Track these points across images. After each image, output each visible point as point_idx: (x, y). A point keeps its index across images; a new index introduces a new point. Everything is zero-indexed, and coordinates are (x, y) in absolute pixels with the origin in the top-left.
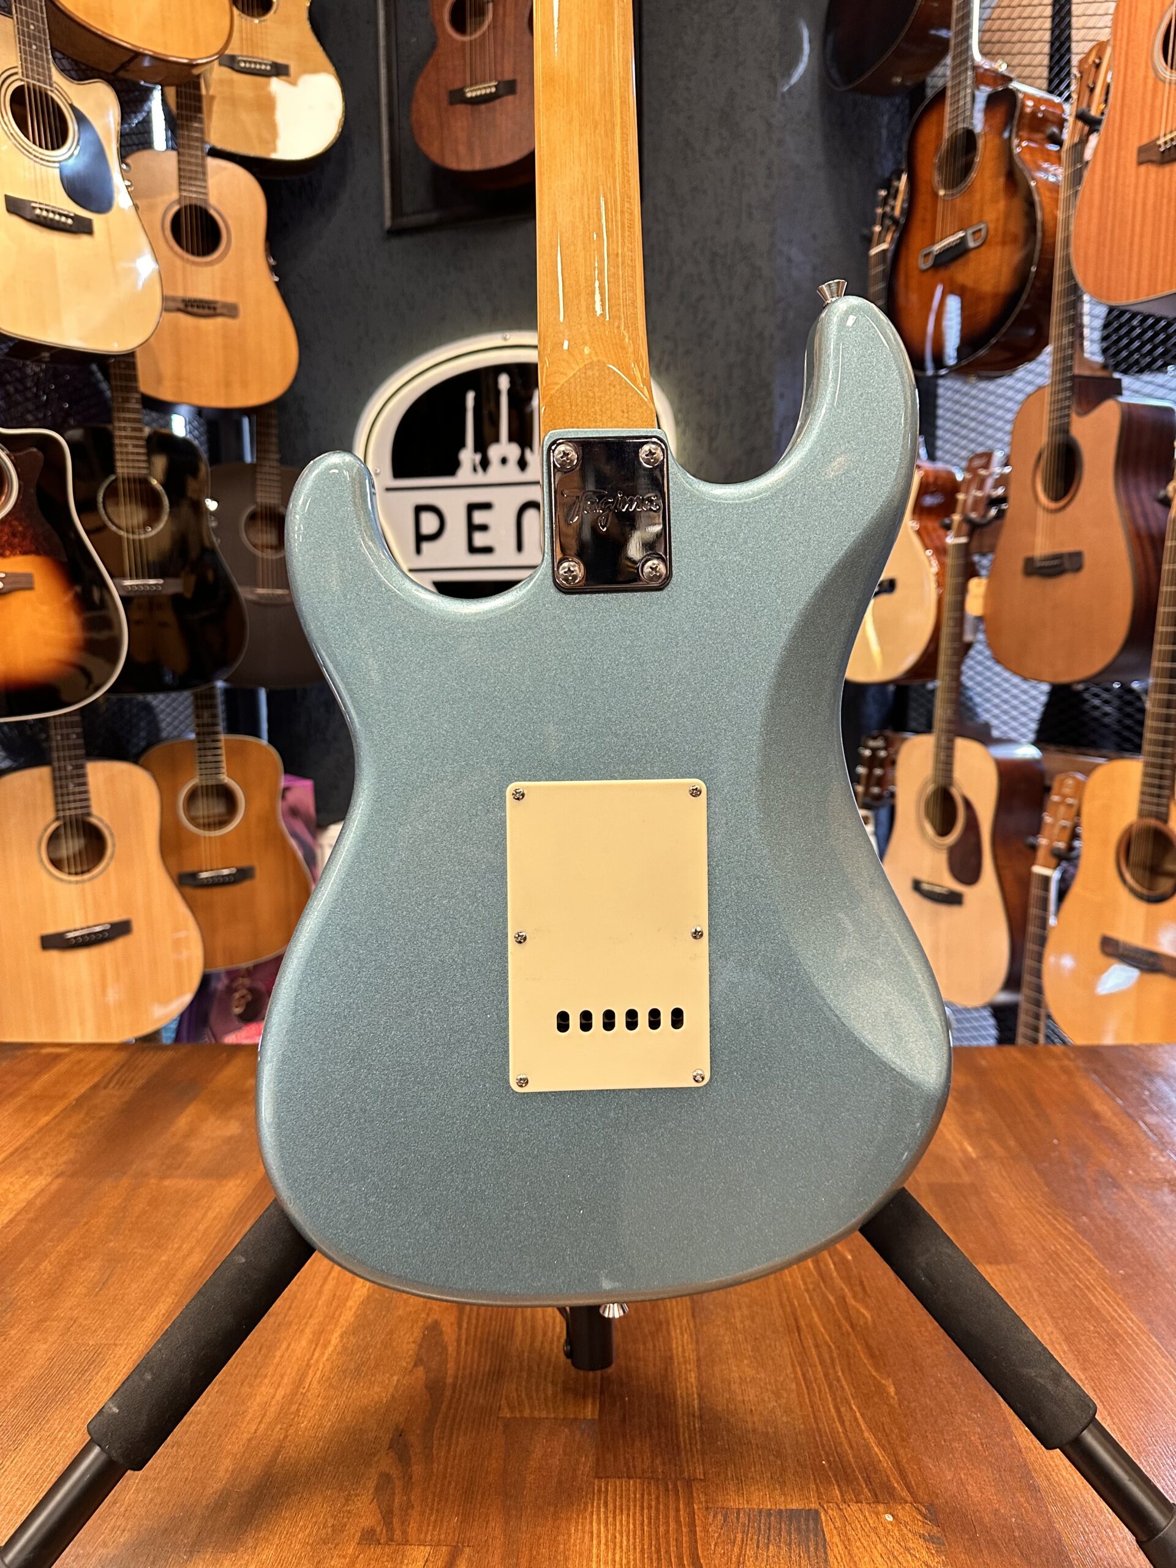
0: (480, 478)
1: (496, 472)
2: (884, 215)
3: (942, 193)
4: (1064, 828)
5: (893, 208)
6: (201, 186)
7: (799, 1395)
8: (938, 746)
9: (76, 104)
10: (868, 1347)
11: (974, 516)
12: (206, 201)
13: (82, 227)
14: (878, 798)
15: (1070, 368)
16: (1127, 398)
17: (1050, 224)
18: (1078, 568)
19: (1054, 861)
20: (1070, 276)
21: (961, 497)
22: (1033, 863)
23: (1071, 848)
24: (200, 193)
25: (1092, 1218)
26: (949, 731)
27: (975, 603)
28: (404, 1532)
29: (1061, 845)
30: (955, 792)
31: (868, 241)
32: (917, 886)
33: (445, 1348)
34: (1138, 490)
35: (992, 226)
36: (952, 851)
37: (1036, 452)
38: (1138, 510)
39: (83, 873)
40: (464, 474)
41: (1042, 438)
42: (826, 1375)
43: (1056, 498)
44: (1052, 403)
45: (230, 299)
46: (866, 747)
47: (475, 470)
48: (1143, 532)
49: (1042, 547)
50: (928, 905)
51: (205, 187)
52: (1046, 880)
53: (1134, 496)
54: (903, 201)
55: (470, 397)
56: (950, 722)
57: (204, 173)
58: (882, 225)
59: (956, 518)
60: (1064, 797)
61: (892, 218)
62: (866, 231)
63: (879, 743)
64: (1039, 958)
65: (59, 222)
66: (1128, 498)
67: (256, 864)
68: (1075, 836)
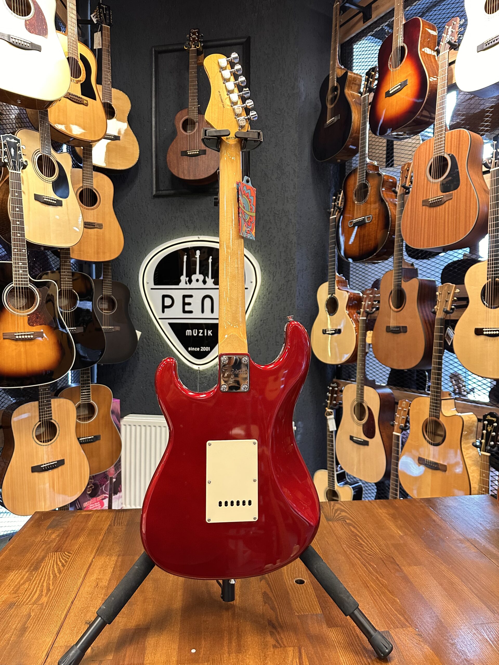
0: (188, 286)
1: (194, 284)
2: (335, 205)
3: (356, 202)
4: (403, 418)
5: (338, 204)
6: (90, 182)
7: (374, 603)
8: (358, 389)
9: (58, 161)
10: (389, 590)
11: (368, 310)
12: (92, 187)
13: (59, 204)
14: (335, 405)
15: (401, 266)
16: (420, 277)
17: (393, 218)
18: (405, 331)
19: (401, 430)
20: (400, 236)
21: (363, 303)
22: (393, 431)
23: (406, 426)
24: (90, 184)
25: (439, 551)
26: (362, 383)
27: (369, 340)
28: (284, 645)
29: (403, 425)
30: (364, 404)
31: (329, 214)
32: (351, 438)
33: (271, 598)
34: (425, 308)
35: (374, 216)
36: (364, 426)
37: (390, 292)
38: (425, 314)
39: (48, 442)
40: (182, 285)
41: (391, 287)
42: (380, 598)
43: (397, 308)
44: (395, 276)
45: (100, 222)
46: (330, 386)
47: (186, 283)
48: (427, 322)
49: (393, 323)
50: (355, 445)
51: (92, 182)
52: (398, 436)
53: (423, 309)
54: (341, 201)
55: (185, 257)
56: (362, 380)
57: (92, 177)
58: (334, 209)
59: (362, 310)
60: (403, 408)
61: (338, 207)
62: (328, 210)
63: (335, 385)
64: (397, 465)
65: (52, 202)
66: (422, 310)
67: (101, 434)
68: (407, 421)
